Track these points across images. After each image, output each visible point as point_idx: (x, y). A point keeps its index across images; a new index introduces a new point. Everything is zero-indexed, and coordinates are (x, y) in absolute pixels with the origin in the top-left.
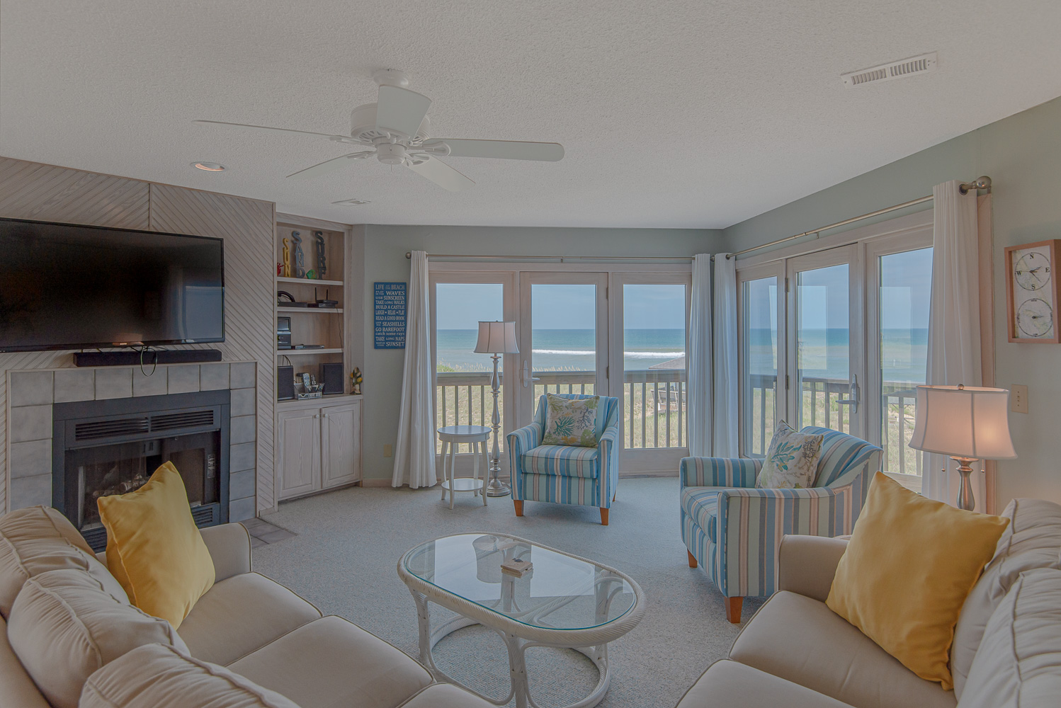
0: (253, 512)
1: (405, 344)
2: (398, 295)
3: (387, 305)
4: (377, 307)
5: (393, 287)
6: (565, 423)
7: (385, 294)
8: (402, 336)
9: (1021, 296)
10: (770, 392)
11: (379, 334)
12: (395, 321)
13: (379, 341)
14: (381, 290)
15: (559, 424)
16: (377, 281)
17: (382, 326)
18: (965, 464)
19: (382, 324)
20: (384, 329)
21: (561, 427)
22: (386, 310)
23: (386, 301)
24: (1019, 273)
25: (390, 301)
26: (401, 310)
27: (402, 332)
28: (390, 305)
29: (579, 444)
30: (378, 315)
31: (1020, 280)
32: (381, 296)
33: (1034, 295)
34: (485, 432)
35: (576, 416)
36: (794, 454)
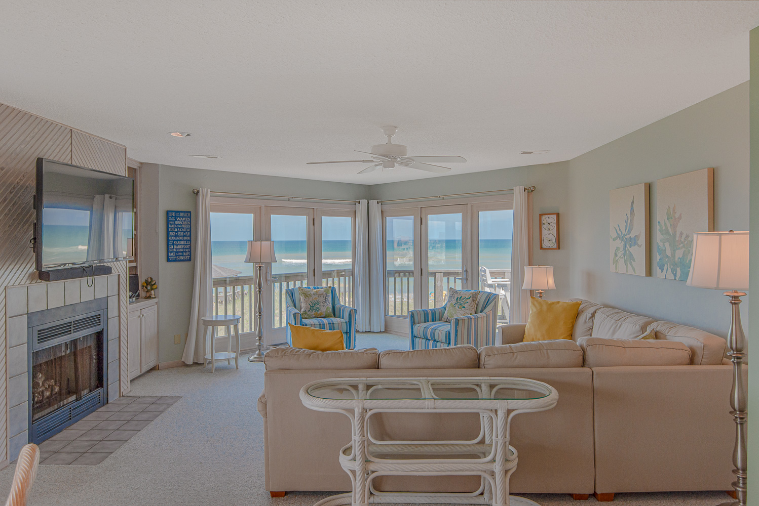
0: (118, 393)
1: (190, 258)
2: (185, 221)
3: (178, 228)
4: (170, 230)
5: (182, 214)
6: (315, 304)
7: (176, 220)
8: (188, 252)
9: (544, 232)
10: (412, 280)
11: (171, 250)
12: (184, 240)
13: (171, 256)
14: (173, 216)
15: (311, 305)
16: (169, 210)
17: (173, 245)
18: (541, 293)
19: (173, 243)
20: (175, 246)
21: (313, 307)
22: (177, 232)
23: (177, 225)
24: (544, 224)
25: (180, 225)
26: (188, 232)
27: (188, 248)
28: (180, 228)
29: (324, 316)
30: (170, 236)
31: (544, 227)
32: (173, 221)
33: (549, 232)
34: (236, 318)
35: (322, 299)
36: (468, 301)
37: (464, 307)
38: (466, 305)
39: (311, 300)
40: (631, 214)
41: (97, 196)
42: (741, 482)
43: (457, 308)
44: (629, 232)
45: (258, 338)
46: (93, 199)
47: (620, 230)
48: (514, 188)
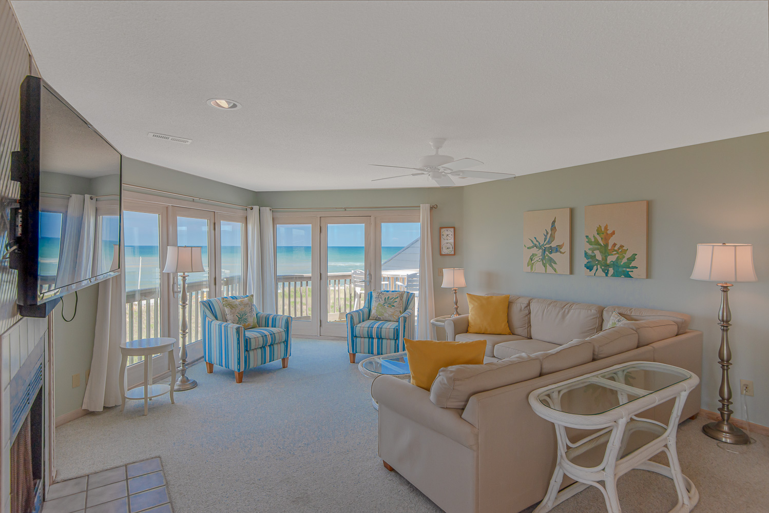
6: (243, 315)
9: (443, 242)
15: (239, 317)
21: (241, 318)
24: (443, 235)
29: (251, 327)
31: (443, 237)
33: (447, 242)
35: (248, 309)
36: (396, 300)
37: (394, 306)
38: (395, 304)
39: (237, 311)
40: (552, 230)
41: (74, 196)
42: (726, 407)
43: (387, 307)
44: (549, 242)
45: (181, 361)
46: (69, 199)
47: (537, 241)
48: (421, 205)
